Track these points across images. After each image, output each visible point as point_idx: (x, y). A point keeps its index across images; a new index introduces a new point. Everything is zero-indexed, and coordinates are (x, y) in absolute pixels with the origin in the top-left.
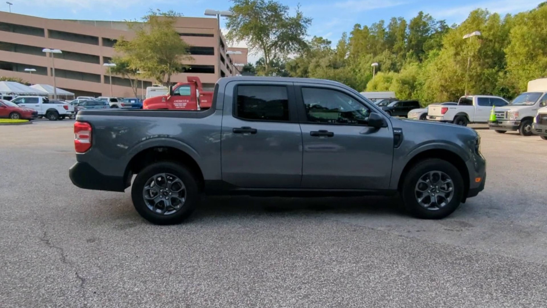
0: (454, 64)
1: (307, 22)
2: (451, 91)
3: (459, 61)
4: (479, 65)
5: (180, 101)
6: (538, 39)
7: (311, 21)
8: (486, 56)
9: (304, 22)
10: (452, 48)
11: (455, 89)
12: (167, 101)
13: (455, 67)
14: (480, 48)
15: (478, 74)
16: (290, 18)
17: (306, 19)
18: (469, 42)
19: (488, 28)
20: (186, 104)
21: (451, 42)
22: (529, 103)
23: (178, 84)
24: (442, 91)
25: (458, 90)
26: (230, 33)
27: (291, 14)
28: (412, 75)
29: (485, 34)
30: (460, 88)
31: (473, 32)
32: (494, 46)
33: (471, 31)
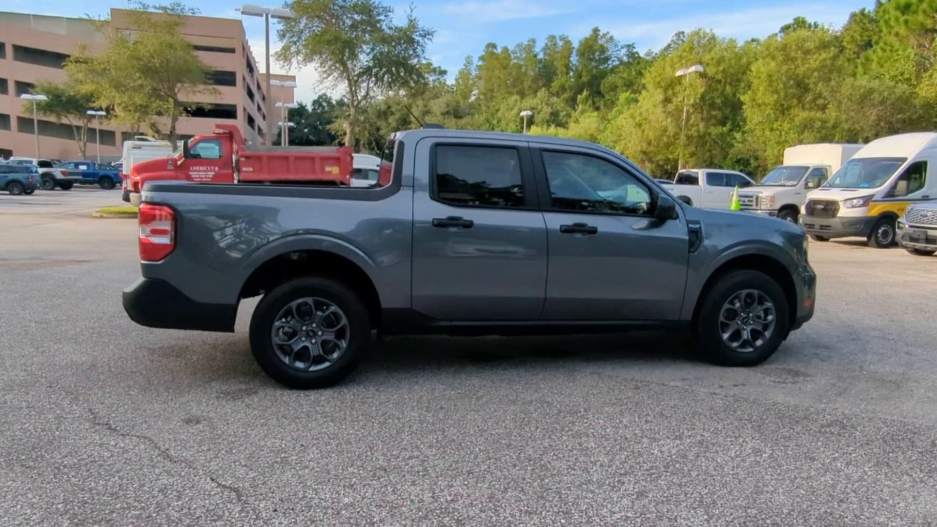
0: (662, 117)
1: (425, 36)
2: (657, 161)
3: (670, 112)
4: (702, 119)
5: (201, 168)
6: (791, 82)
7: (432, 35)
8: (712, 106)
9: (421, 36)
10: (659, 90)
11: (663, 158)
12: (177, 168)
13: (664, 123)
14: (704, 93)
15: (701, 134)
16: (396, 28)
17: (423, 30)
18: (686, 82)
19: (715, 61)
20: (213, 173)
21: (657, 80)
22: (790, 183)
23: (197, 137)
24: (643, 161)
25: (669, 159)
26: (286, 49)
27: (398, 19)
28: (590, 132)
29: (711, 71)
30: (671, 157)
31: (691, 65)
32: (724, 90)
33: (689, 64)
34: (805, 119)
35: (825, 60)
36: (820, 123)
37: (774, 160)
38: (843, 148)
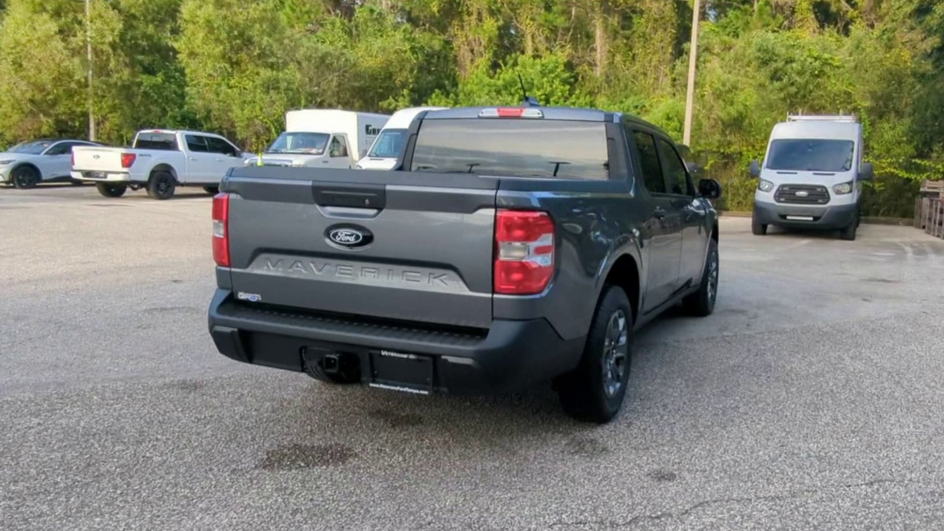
2: (57, 115)
4: (126, 65)
6: (234, 32)
8: (136, 48)
10: (46, 16)
11: (66, 111)
13: (66, 63)
14: (122, 30)
15: (126, 83)
24: (34, 113)
25: (74, 112)
30: (77, 110)
34: (269, 79)
35: (265, 10)
36: (285, 84)
37: (246, 122)
38: (358, 117)
